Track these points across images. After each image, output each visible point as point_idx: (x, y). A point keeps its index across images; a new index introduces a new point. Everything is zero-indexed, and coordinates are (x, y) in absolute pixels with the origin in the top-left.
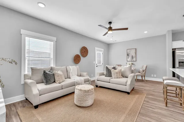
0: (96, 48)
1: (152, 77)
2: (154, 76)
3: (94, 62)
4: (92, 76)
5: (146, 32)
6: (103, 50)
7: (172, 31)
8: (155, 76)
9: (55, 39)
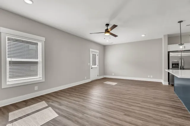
0: (91, 50)
1: (149, 78)
2: (150, 77)
3: (89, 64)
4: (86, 78)
5: (143, 36)
6: (98, 51)
7: (168, 35)
8: (152, 77)
9: (43, 39)
